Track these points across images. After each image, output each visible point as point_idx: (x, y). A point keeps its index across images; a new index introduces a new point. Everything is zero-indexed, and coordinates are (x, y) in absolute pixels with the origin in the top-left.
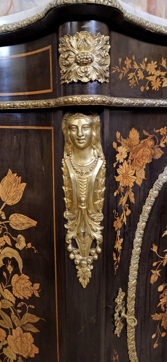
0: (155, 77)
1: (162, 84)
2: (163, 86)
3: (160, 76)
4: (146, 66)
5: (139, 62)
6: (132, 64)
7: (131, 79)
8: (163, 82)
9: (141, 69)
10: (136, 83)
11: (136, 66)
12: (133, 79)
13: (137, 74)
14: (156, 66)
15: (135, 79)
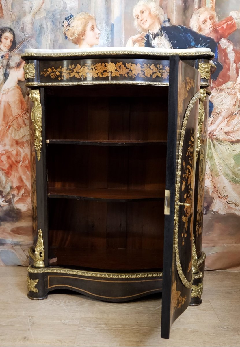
0: (66, 73)
1: (70, 76)
2: (71, 76)
3: (69, 73)
4: (61, 69)
5: (56, 68)
6: (52, 70)
7: (52, 76)
8: (70, 75)
9: (58, 71)
10: (55, 77)
11: (55, 70)
12: (53, 75)
13: (55, 73)
14: (67, 69)
15: (54, 75)
